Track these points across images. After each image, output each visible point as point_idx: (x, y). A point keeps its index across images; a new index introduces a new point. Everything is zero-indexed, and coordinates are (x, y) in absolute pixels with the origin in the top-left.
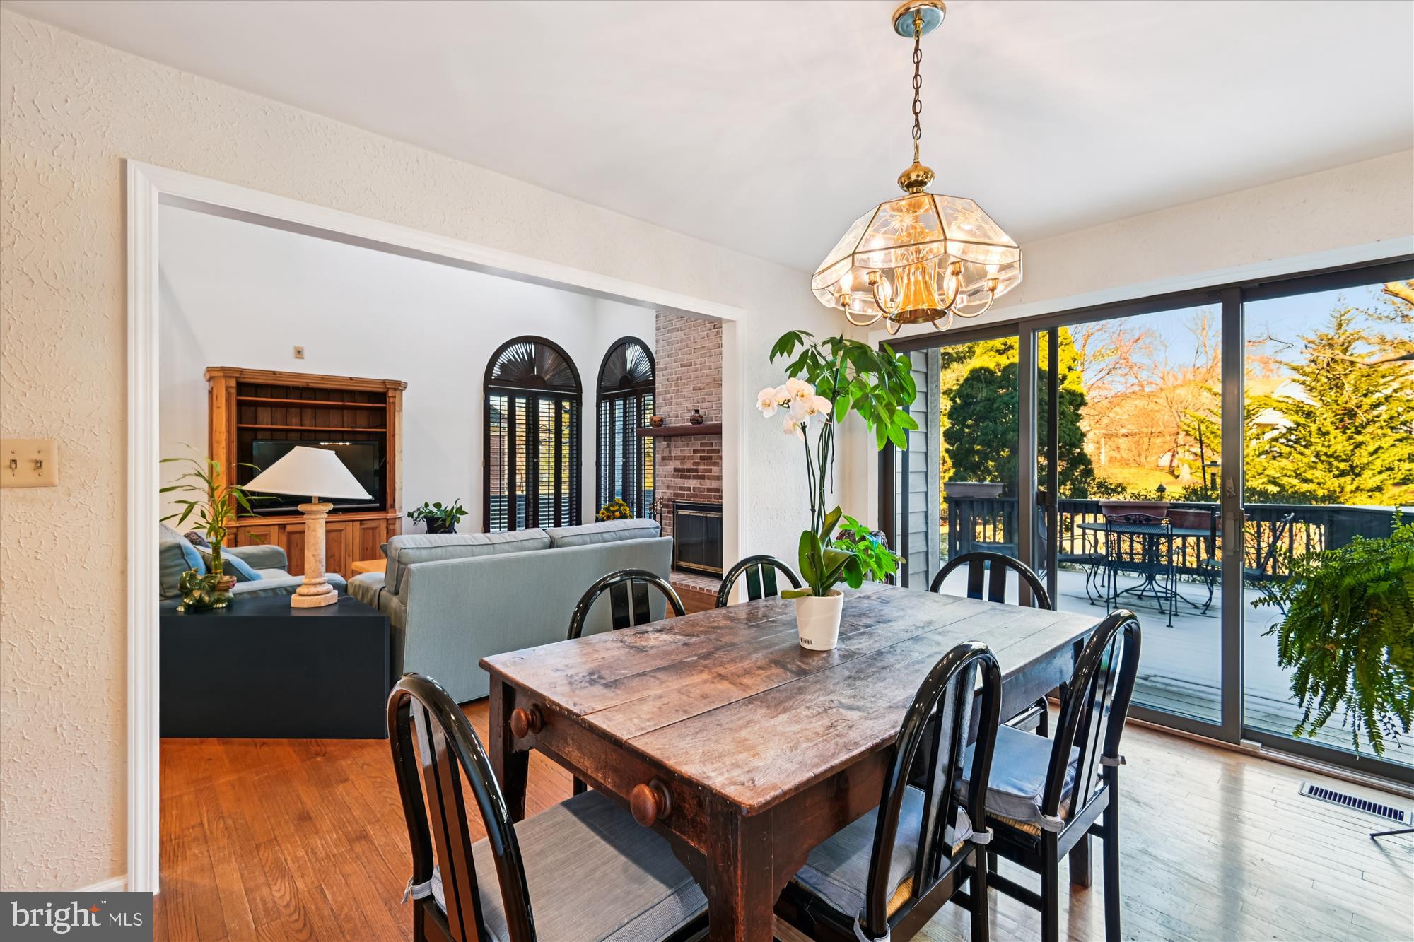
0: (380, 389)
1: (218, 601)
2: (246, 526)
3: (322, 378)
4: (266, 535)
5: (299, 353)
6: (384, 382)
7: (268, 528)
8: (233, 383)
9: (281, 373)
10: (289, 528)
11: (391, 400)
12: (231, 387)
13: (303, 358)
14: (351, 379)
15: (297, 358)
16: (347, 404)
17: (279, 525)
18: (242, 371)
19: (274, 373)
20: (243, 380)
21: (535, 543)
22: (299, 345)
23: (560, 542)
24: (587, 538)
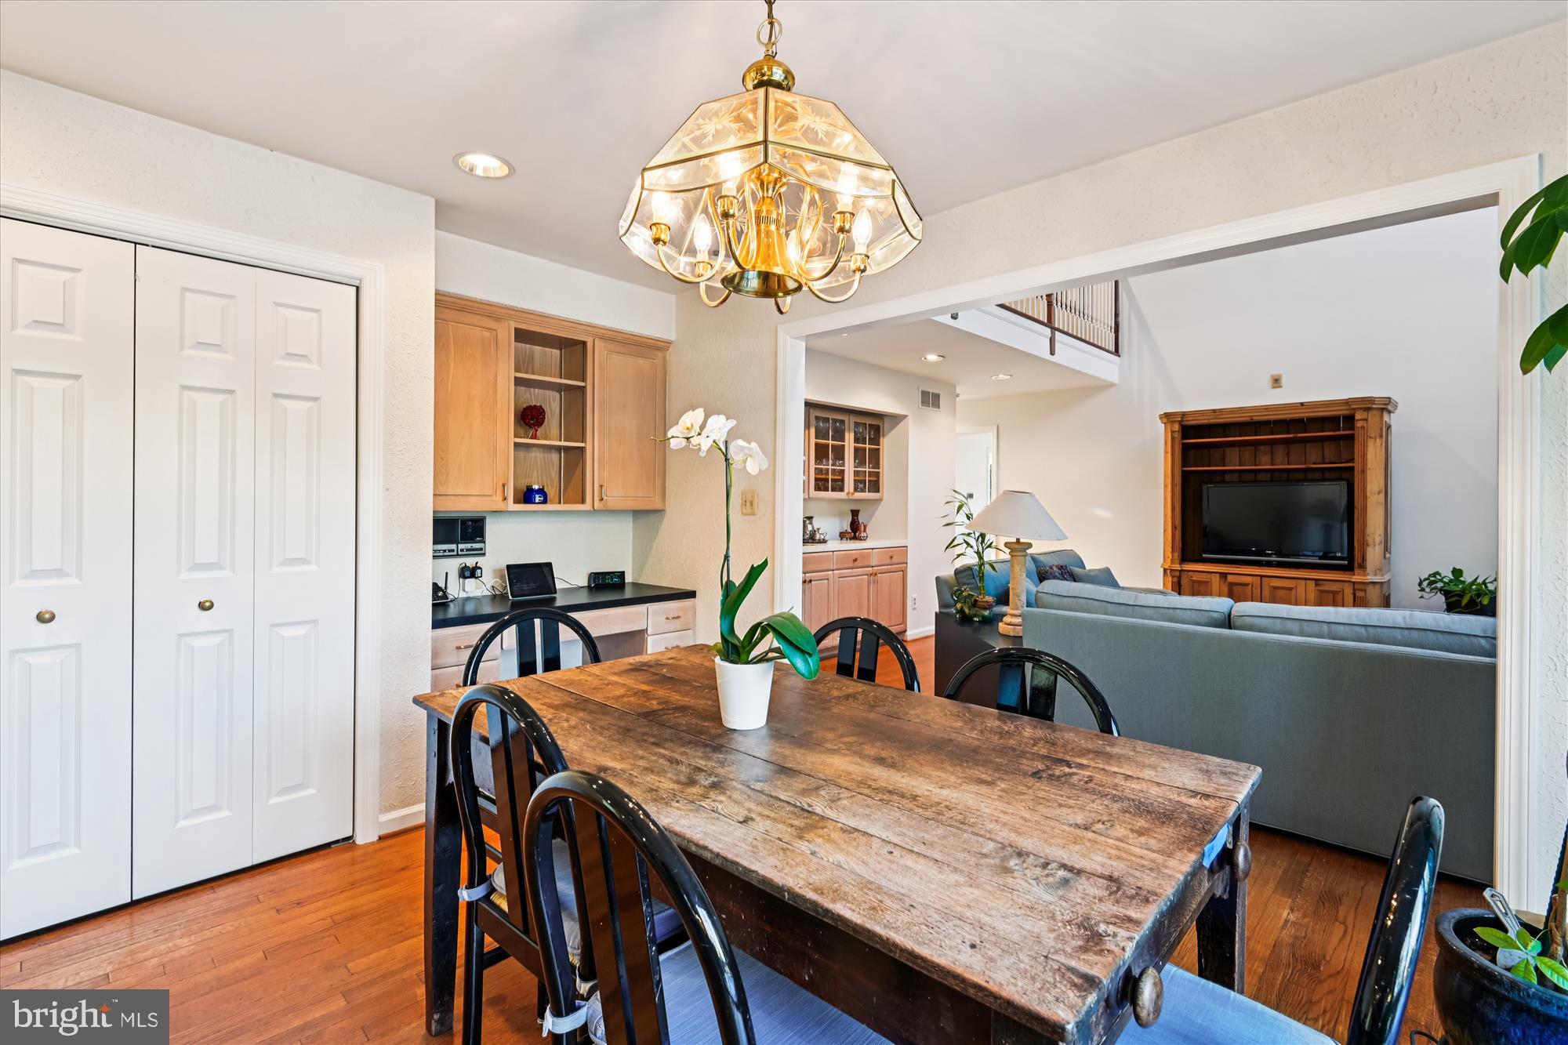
0: (1343, 411)
1: (975, 615)
2: (1189, 571)
3: (1267, 408)
4: (1208, 582)
5: (1276, 382)
6: (1347, 402)
7: (1209, 575)
8: (1177, 427)
9: (1221, 410)
10: (1230, 578)
11: (1359, 424)
12: (1175, 432)
13: (1281, 387)
14: (1302, 404)
15: (1274, 387)
16: (1299, 435)
17: (1220, 573)
18: (1184, 414)
19: (1214, 411)
20: (1187, 423)
21: (1195, 616)
22: (1276, 372)
23: (1239, 622)
24: (1295, 626)
